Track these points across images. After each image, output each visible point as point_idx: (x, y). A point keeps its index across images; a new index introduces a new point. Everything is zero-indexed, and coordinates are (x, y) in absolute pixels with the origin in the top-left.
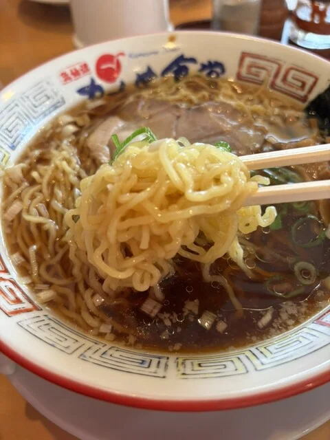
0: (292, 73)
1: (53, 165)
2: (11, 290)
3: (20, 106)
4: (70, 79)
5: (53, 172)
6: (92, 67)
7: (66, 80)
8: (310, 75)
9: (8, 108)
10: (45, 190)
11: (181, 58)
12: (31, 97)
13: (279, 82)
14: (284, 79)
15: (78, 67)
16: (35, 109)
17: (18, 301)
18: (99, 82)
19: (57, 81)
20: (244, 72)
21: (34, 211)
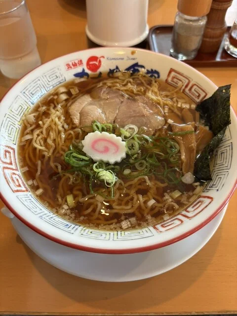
0: (195, 87)
1: (50, 119)
2: (17, 180)
3: (41, 81)
4: (71, 67)
5: (50, 122)
6: (85, 62)
7: (68, 68)
8: (204, 91)
9: (34, 82)
10: (44, 132)
11: (136, 65)
12: (47, 76)
13: (187, 90)
14: (190, 90)
15: (77, 62)
16: (49, 83)
17: (19, 186)
18: (87, 71)
19: (64, 68)
20: (170, 79)
21: (38, 142)
